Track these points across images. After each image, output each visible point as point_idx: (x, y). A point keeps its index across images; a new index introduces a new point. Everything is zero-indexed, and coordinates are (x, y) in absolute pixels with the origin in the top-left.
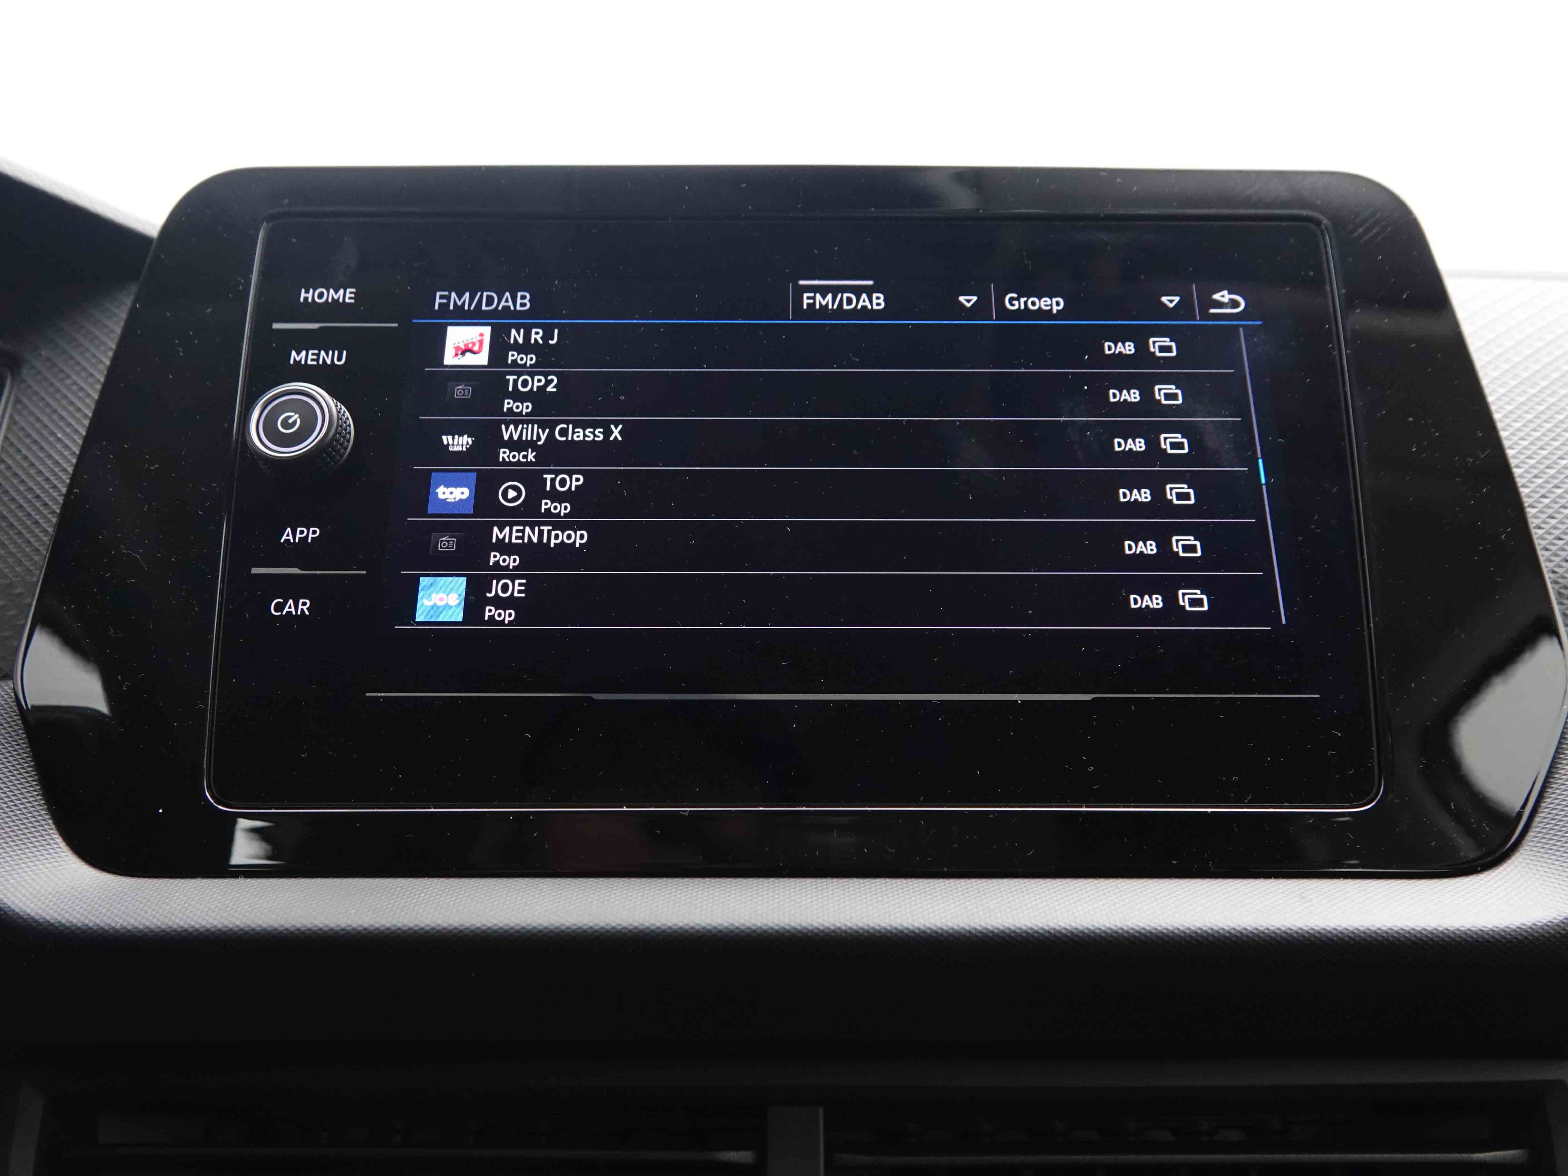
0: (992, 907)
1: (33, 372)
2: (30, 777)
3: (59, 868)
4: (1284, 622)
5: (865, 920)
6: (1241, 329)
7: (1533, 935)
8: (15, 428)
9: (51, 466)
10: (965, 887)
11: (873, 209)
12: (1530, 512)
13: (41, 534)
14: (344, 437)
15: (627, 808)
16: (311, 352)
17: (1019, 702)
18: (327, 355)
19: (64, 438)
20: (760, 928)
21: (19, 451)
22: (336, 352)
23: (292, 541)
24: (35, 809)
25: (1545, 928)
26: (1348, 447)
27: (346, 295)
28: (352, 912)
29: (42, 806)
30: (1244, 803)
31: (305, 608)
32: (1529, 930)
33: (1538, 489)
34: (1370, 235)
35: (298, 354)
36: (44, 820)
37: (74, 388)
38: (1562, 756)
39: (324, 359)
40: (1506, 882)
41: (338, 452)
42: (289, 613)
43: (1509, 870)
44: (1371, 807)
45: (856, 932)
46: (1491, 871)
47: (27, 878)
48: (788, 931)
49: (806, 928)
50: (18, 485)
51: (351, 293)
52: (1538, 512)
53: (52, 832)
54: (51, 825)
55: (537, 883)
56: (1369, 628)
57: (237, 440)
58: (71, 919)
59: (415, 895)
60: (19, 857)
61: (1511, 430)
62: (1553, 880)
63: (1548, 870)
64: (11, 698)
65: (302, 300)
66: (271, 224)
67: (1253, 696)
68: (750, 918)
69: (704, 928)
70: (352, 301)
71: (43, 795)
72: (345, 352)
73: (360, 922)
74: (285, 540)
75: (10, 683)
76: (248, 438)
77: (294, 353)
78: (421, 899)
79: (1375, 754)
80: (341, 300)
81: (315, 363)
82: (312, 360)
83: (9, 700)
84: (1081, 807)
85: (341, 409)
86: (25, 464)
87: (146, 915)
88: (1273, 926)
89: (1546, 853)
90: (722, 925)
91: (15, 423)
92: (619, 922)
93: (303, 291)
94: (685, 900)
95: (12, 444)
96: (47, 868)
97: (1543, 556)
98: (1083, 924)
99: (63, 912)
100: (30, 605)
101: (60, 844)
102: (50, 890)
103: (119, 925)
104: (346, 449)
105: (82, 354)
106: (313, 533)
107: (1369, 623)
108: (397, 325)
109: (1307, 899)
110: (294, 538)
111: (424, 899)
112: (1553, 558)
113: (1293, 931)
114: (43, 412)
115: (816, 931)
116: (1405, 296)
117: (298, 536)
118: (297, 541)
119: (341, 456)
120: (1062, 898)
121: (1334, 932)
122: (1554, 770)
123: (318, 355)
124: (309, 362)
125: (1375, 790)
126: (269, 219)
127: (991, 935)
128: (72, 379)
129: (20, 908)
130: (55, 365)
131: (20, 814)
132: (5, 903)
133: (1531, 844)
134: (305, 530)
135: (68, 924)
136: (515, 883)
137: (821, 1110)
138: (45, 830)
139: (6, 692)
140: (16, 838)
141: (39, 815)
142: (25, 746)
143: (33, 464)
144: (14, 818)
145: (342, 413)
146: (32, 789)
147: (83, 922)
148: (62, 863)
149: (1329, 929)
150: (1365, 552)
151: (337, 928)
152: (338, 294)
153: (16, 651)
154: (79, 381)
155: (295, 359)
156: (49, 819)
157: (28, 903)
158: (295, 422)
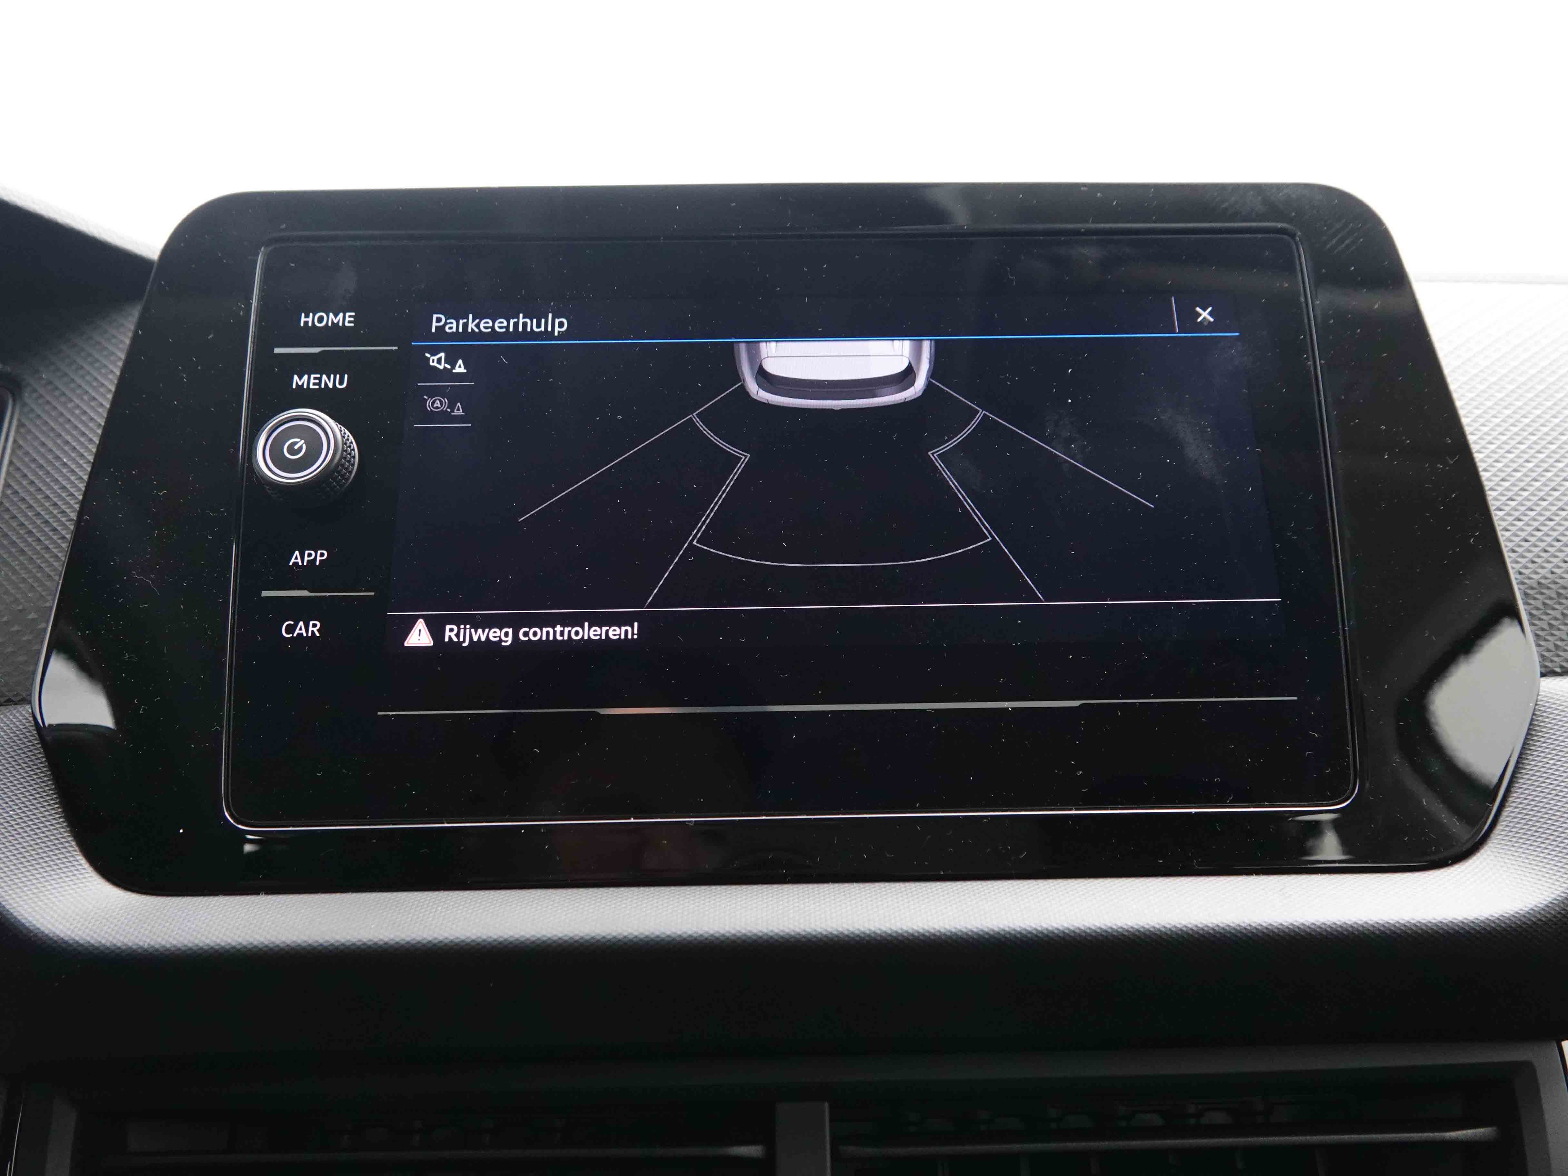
0: (987, 909)
1: (35, 395)
2: (51, 800)
3: (85, 889)
5: (866, 925)
6: (1219, 341)
7: (1500, 926)
8: (20, 453)
9: (58, 491)
10: (961, 890)
11: (860, 227)
12: (1498, 515)
13: (51, 560)
14: (349, 462)
15: (634, 819)
16: (313, 376)
17: (1010, 709)
18: (329, 379)
19: (69, 463)
20: (766, 934)
21: (25, 476)
22: (338, 376)
23: (300, 564)
24: (58, 832)
25: (1512, 918)
26: (1322, 455)
27: (346, 319)
28: (373, 926)
29: (64, 828)
30: (1226, 803)
31: (315, 630)
32: (1497, 921)
33: (1505, 493)
34: (1342, 246)
35: (300, 378)
36: (68, 842)
37: (77, 412)
38: (1529, 752)
39: (326, 384)
41: (343, 476)
42: (300, 635)
43: (1478, 862)
44: (1346, 806)
46: (1461, 864)
47: (54, 899)
49: (810, 934)
50: (26, 511)
51: (350, 316)
52: (1505, 515)
53: (75, 853)
54: (75, 846)
55: (549, 894)
56: (1344, 631)
57: (244, 465)
58: (99, 939)
59: (432, 908)
60: (45, 880)
61: (1480, 434)
62: (1519, 872)
63: (1514, 862)
64: (30, 722)
65: (302, 324)
66: (270, 248)
67: (1234, 699)
68: (757, 924)
69: (712, 935)
70: (352, 325)
71: (65, 817)
72: (346, 376)
73: (381, 937)
74: (294, 563)
75: (28, 707)
76: (254, 464)
77: (296, 377)
78: (438, 912)
79: (1351, 753)
80: (341, 324)
81: (317, 387)
82: (314, 384)
83: (27, 724)
84: (1071, 810)
85: (345, 433)
86: (32, 490)
87: (173, 934)
88: (1255, 922)
89: (1513, 846)
90: (729, 932)
91: (20, 447)
92: (630, 931)
93: (303, 315)
94: (693, 908)
95: (18, 469)
96: (73, 889)
97: (1510, 557)
99: (91, 933)
100: (45, 630)
101: (84, 865)
102: (77, 910)
103: (146, 944)
104: (351, 472)
105: (83, 377)
106: (320, 556)
107: (1343, 626)
108: (396, 348)
109: (1287, 895)
110: (302, 561)
111: (441, 912)
112: (1519, 560)
113: (1273, 927)
114: (48, 436)
115: (819, 936)
117: (306, 559)
118: (305, 563)
119: (347, 480)
121: (1313, 927)
122: (1521, 766)
123: (320, 379)
124: (311, 386)
125: (1350, 788)
126: (267, 243)
128: (75, 402)
129: (50, 930)
130: (57, 388)
131: (44, 837)
132: (34, 926)
133: (1499, 837)
134: (313, 553)
135: (97, 945)
136: (529, 894)
137: (826, 1105)
138: (69, 852)
139: (24, 716)
140: (41, 861)
141: (62, 838)
142: (45, 769)
143: (40, 490)
144: (39, 841)
145: (346, 437)
146: (53, 812)
147: (111, 942)
148: (87, 884)
149: (1307, 924)
150: (1339, 558)
151: (359, 943)
152: (338, 319)
153: (33, 676)
154: (81, 405)
155: (297, 383)
156: (71, 840)
157: (57, 924)
158: (301, 448)
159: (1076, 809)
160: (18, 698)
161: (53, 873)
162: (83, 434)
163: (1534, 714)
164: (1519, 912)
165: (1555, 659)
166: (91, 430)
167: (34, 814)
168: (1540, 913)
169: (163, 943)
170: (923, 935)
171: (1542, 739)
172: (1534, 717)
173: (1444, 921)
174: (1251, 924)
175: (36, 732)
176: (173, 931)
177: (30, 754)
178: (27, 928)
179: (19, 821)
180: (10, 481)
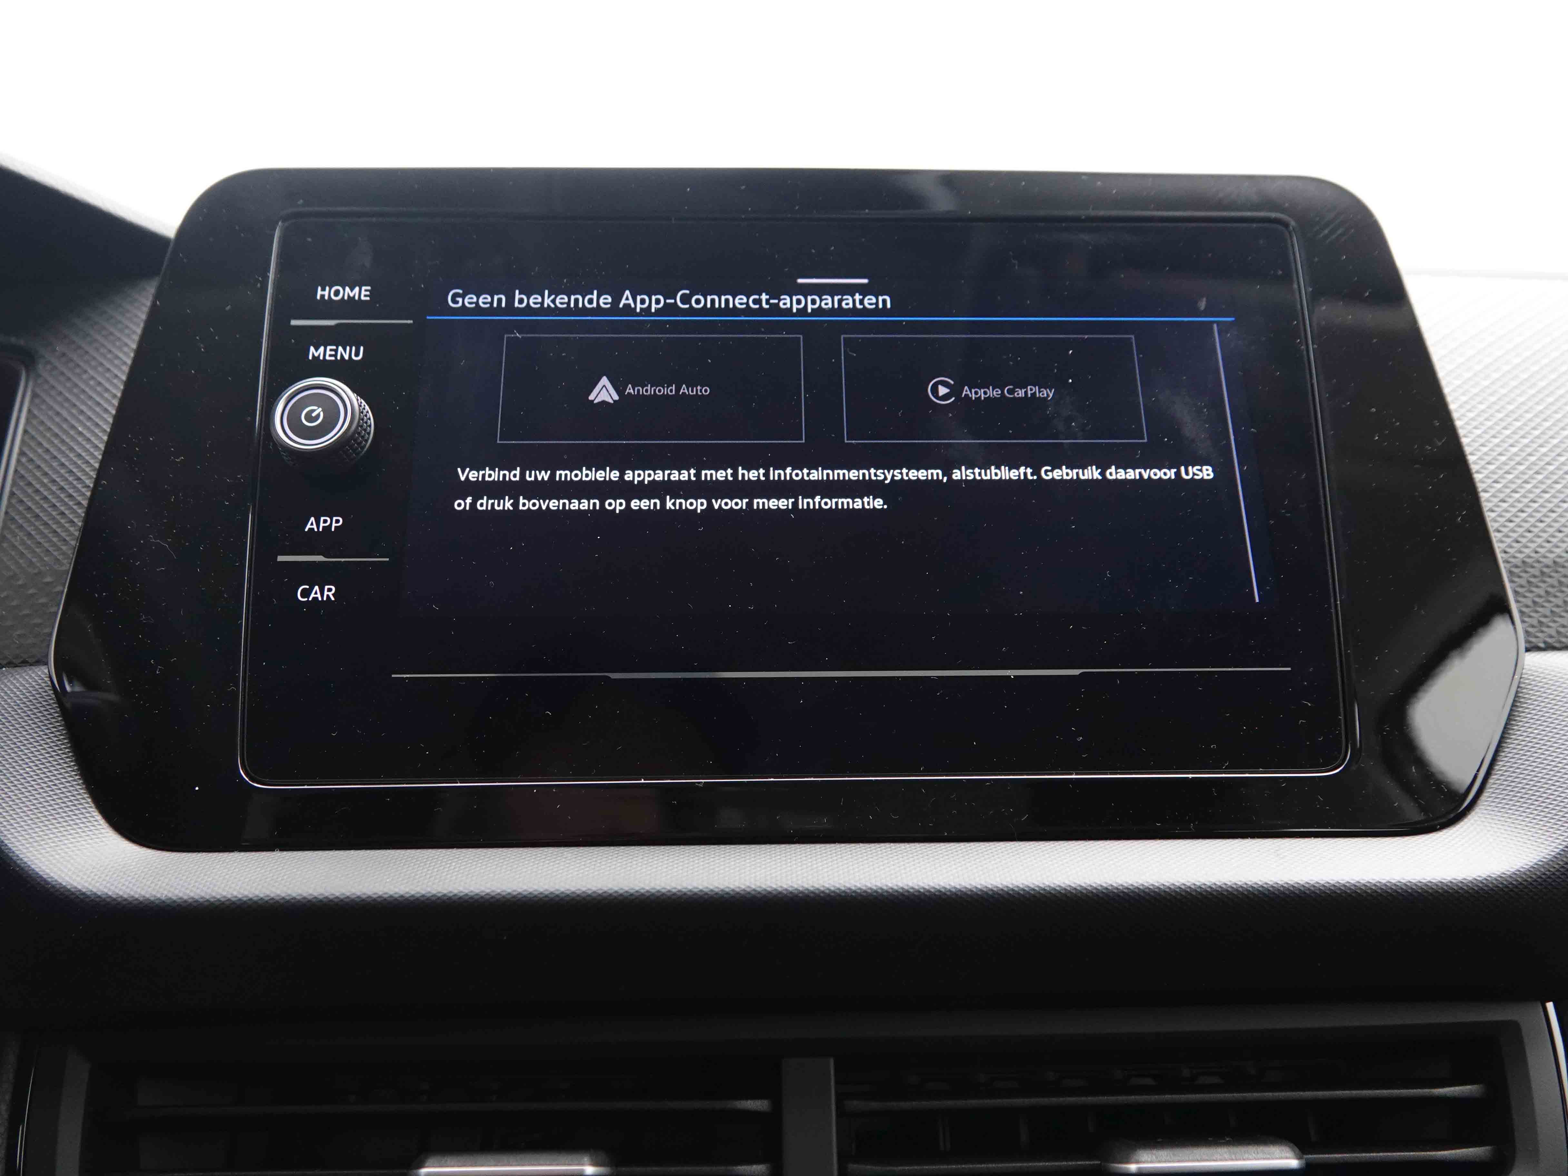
0: (991, 868)
1: (49, 367)
2: (67, 757)
3: (101, 844)
4: (1257, 600)
5: (873, 881)
6: (1215, 326)
8: (35, 422)
9: (74, 459)
11: (867, 211)
12: (1484, 496)
13: (67, 525)
14: (365, 430)
15: (644, 780)
16: (329, 348)
17: (1012, 678)
18: (345, 350)
19: (85, 432)
22: (354, 348)
23: (316, 530)
24: (74, 789)
26: (1315, 437)
27: (362, 293)
29: (80, 786)
30: (1222, 768)
31: (330, 594)
32: (1484, 881)
33: (1491, 475)
34: (1334, 237)
35: (317, 350)
36: (84, 799)
37: (92, 383)
38: (1513, 722)
39: (342, 354)
40: (1463, 838)
41: (359, 444)
42: (315, 599)
43: (1465, 827)
44: (1339, 772)
45: (865, 892)
47: (71, 853)
48: (802, 892)
50: (42, 477)
51: (366, 290)
52: (1491, 496)
53: (91, 809)
54: (91, 803)
55: (562, 851)
56: (1336, 605)
57: (260, 433)
60: (62, 834)
61: (1466, 419)
62: (1506, 836)
64: (46, 682)
65: (318, 297)
66: (286, 224)
67: (1230, 669)
68: (766, 880)
70: (368, 298)
71: (80, 775)
72: (362, 348)
73: (397, 890)
74: (310, 529)
75: (44, 668)
76: (272, 431)
77: (312, 349)
79: (1343, 721)
80: (357, 298)
81: (333, 358)
82: (330, 356)
83: (43, 685)
84: (1071, 774)
85: (361, 403)
86: (47, 457)
88: (1251, 881)
89: (1500, 812)
91: (35, 417)
92: (642, 886)
93: (319, 288)
95: (33, 438)
96: (89, 844)
97: (1495, 537)
98: (1075, 881)
100: (61, 593)
101: (99, 821)
102: (94, 864)
104: (366, 441)
105: (97, 350)
106: (336, 522)
107: (1335, 601)
108: (411, 321)
109: (1281, 856)
110: (318, 527)
111: (455, 868)
112: (1504, 539)
114: (62, 406)
116: (1368, 294)
117: (322, 525)
118: (321, 530)
119: (363, 448)
120: (1055, 859)
123: (336, 351)
124: (328, 358)
125: (1342, 757)
126: (284, 220)
127: (990, 893)
128: (89, 374)
129: (67, 882)
130: (72, 360)
131: (61, 793)
132: (52, 878)
133: (1486, 803)
134: (328, 519)
135: (114, 896)
136: (541, 852)
137: (832, 1061)
138: (85, 808)
139: (40, 676)
140: (57, 816)
141: (79, 794)
142: (61, 728)
143: (55, 457)
144: (55, 797)
145: (363, 407)
146: (70, 769)
147: (129, 894)
148: (104, 839)
149: (1302, 883)
150: (1332, 537)
151: (375, 896)
152: (354, 292)
153: (49, 639)
154: (96, 376)
155: (313, 354)
156: (88, 797)
157: (74, 877)
158: (318, 415)
159: (1077, 774)
160: (34, 660)
161: (69, 828)
162: (98, 404)
163: (1518, 687)
164: (1506, 873)
165: (1539, 635)
166: (107, 400)
167: (50, 771)
168: (1525, 874)
169: (181, 895)
170: (929, 891)
171: (1527, 710)
172: (1519, 689)
173: (1434, 881)
174: (1247, 883)
175: (52, 692)
176: (189, 884)
177: (46, 713)
178: (45, 880)
179: (36, 777)
180: (25, 449)
